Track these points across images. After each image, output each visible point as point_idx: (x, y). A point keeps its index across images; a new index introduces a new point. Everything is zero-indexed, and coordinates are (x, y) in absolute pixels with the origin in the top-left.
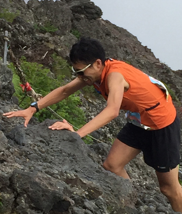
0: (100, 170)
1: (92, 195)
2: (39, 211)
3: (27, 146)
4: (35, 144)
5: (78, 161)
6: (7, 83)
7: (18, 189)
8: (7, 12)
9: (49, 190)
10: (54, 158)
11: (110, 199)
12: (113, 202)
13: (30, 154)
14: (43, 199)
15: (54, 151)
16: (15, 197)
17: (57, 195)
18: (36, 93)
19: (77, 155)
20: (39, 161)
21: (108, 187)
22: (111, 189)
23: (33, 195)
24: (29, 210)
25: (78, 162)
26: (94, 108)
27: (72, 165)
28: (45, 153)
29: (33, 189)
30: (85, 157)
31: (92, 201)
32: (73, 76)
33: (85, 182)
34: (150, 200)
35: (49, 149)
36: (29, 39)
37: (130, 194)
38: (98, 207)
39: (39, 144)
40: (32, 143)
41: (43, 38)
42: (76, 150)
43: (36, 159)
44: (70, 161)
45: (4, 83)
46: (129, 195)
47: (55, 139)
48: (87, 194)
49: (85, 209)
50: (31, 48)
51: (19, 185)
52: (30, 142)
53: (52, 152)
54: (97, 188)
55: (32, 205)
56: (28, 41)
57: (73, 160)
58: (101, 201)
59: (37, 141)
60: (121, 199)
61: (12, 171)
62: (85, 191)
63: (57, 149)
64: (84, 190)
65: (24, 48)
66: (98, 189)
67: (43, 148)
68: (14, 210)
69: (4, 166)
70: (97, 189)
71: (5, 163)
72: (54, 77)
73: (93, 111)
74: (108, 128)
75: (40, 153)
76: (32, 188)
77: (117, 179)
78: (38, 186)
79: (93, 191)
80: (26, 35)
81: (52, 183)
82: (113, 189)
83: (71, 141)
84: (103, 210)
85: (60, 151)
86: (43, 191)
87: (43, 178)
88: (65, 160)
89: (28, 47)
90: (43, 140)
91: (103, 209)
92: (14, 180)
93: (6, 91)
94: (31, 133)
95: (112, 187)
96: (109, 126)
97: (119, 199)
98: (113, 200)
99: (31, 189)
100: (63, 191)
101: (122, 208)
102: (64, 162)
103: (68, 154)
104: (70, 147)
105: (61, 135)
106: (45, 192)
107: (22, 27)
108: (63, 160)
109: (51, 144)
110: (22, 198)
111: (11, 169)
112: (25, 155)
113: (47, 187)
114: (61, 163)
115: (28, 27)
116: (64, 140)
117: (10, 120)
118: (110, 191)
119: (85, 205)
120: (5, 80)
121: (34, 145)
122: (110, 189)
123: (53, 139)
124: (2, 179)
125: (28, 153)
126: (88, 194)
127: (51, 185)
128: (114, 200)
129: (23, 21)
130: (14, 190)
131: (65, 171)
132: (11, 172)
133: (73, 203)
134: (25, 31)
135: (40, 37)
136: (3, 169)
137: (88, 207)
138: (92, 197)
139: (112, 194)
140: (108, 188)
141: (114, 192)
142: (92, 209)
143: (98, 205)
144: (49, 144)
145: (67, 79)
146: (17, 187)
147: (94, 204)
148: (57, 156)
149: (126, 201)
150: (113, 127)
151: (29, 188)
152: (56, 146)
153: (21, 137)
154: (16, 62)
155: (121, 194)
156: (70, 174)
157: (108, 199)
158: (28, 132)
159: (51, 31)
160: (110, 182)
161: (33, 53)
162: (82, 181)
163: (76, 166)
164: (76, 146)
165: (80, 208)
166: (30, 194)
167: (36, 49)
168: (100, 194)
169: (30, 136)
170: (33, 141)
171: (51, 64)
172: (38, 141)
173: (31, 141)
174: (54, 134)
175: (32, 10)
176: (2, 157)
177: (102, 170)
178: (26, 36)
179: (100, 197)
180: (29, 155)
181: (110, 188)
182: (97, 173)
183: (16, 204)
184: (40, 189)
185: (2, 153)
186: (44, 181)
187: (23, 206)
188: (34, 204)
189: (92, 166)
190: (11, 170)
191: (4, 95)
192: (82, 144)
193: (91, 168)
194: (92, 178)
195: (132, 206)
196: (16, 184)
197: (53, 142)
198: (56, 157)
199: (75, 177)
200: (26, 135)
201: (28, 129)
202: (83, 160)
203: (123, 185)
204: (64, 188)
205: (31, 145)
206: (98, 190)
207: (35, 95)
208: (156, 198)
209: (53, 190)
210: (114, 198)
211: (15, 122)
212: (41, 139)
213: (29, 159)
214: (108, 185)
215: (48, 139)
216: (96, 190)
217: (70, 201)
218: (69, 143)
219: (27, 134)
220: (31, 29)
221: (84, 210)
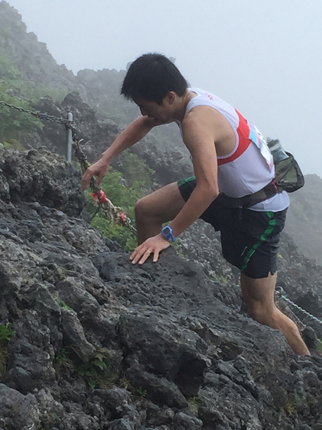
0: (235, 317)
1: (227, 353)
2: (160, 375)
3: (123, 282)
4: (136, 278)
5: (201, 304)
6: (75, 191)
7: (128, 342)
8: (47, 88)
9: (176, 343)
10: (165, 299)
11: (254, 360)
12: (257, 364)
13: (132, 293)
14: (166, 357)
15: (164, 289)
16: (123, 355)
17: (188, 351)
18: (113, 206)
19: (199, 296)
20: (146, 304)
21: (250, 342)
22: (254, 345)
23: (152, 350)
24: (145, 373)
25: (200, 306)
26: (188, 232)
27: (192, 311)
28: (151, 292)
29: (152, 342)
30: (210, 298)
31: (229, 362)
32: (155, 184)
33: (216, 334)
34: (305, 363)
35: (156, 286)
36: (87, 128)
37: (283, 352)
38: (238, 371)
39: (141, 279)
40: (130, 278)
41: (110, 127)
42: (196, 287)
43: (142, 300)
44: (188, 305)
45: (70, 191)
46: (281, 353)
47: (163, 272)
48: (220, 351)
49: (220, 374)
50: (90, 141)
51: (130, 336)
52: (127, 277)
53: (161, 291)
54: (234, 343)
55: (150, 366)
56: (87, 131)
57: (193, 302)
58: (242, 363)
59: (137, 274)
60: (269, 359)
61: (118, 317)
62: (217, 347)
63: (168, 287)
64: (215, 347)
65: (80, 141)
66: (237, 344)
67: (147, 285)
68: (123, 374)
69: (105, 310)
70: (235, 345)
71: (106, 305)
72: (126, 185)
73: (186, 237)
74: (209, 262)
75: (143, 292)
76: (150, 341)
77: (261, 330)
78: (159, 337)
79: (229, 348)
80: (82, 122)
81: (179, 333)
82: (257, 345)
83: (186, 275)
84: (247, 376)
85: (173, 290)
86: (167, 345)
87: (165, 325)
88: (181, 302)
89: (86, 140)
90: (146, 273)
91: (246, 374)
92: (123, 330)
93: (73, 204)
94: (125, 264)
95: (255, 342)
96: (211, 259)
97: (266, 360)
98: (257, 361)
99: (149, 343)
100: (195, 345)
101: (271, 372)
102: (179, 305)
103: (185, 294)
104: (187, 283)
105: (171, 266)
106: (169, 346)
107: (77, 110)
108: (179, 303)
109: (158, 279)
110: (135, 356)
111: (116, 313)
112: (124, 296)
113: (173, 340)
114: (176, 307)
115: (86, 110)
116: (177, 274)
117: (84, 246)
118: (252, 348)
119: (219, 368)
120: (71, 187)
121: (134, 281)
122: (252, 345)
123: (159, 272)
124: (105, 328)
125: (129, 292)
126: (221, 353)
127: (178, 336)
128: (260, 361)
129: (78, 100)
130: (122, 345)
131: (186, 318)
132: (116, 318)
133: (209, 363)
134: (81, 116)
135: (104, 124)
136: (105, 313)
137: (224, 371)
138: (227, 356)
139: (256, 352)
140: (248, 344)
141: (259, 349)
142: (230, 373)
143: (238, 368)
144: (154, 280)
145: (145, 188)
146: (126, 340)
147: (231, 366)
148: (169, 296)
149: (277, 362)
150: (216, 260)
151: (146, 341)
152: (166, 282)
153: (111, 270)
154: (85, 160)
155: (270, 352)
156: (194, 323)
157: (251, 360)
158: (120, 262)
159: (113, 117)
160: (251, 334)
161: (94, 149)
162: (212, 333)
163: (198, 311)
164: (196, 281)
165: (211, 373)
166: (147, 349)
167: (98, 143)
168: (239, 351)
169: (124, 267)
170: (131, 275)
171: (122, 166)
172: (139, 274)
173: (129, 275)
174: (160, 264)
175: (83, 84)
176: (101, 296)
177: (238, 318)
178: (83, 124)
179: (240, 356)
180: (129, 294)
181: (253, 343)
182: (231, 322)
183: (125, 364)
184: (163, 343)
185: (101, 290)
186: (168, 331)
187: (136, 368)
188: (153, 365)
189: (223, 311)
190: (116, 315)
191: (70, 209)
192: (205, 279)
193: (221, 314)
194: (224, 329)
195: (286, 370)
196: (126, 335)
197: (162, 276)
198: (167, 298)
199: (202, 327)
200: (119, 267)
201: (121, 257)
202: (207, 302)
203: (272, 339)
204: (197, 341)
205: (129, 281)
206: (237, 346)
207: (113, 209)
208: (314, 359)
209: (180, 343)
210: (258, 357)
211: (91, 248)
212: (143, 272)
213: (130, 300)
214: (249, 338)
215: (153, 272)
216: (233, 346)
217: (205, 360)
218: (185, 277)
219: (119, 265)
220: (91, 112)
221: (218, 375)
